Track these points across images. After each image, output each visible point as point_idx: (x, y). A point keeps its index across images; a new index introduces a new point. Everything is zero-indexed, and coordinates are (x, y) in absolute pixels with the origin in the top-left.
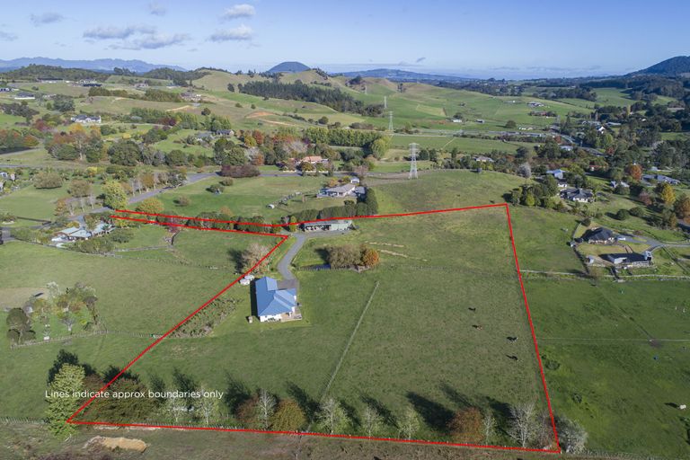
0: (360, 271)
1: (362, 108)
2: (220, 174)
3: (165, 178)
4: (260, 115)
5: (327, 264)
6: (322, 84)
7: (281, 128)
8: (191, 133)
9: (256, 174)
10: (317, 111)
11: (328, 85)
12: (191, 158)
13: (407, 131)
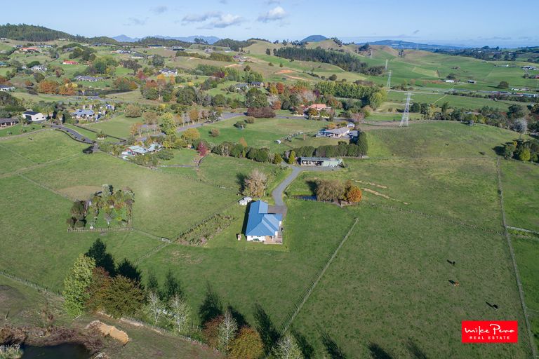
0: (342, 205)
1: (366, 69)
2: (246, 114)
3: (207, 115)
4: (285, 71)
5: (314, 196)
6: (336, 50)
7: (299, 82)
8: (234, 83)
9: (273, 116)
10: (329, 70)
11: (342, 51)
12: (228, 102)
13: (402, 89)
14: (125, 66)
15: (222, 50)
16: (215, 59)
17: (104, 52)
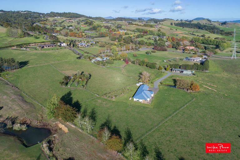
2: (153, 49)
3: (134, 48)
4: (178, 32)
7: (183, 37)
8: (151, 36)
9: (166, 50)
10: (202, 32)
12: (146, 43)
14: (105, 28)
15: (150, 23)
16: (146, 26)
17: (98, 22)
